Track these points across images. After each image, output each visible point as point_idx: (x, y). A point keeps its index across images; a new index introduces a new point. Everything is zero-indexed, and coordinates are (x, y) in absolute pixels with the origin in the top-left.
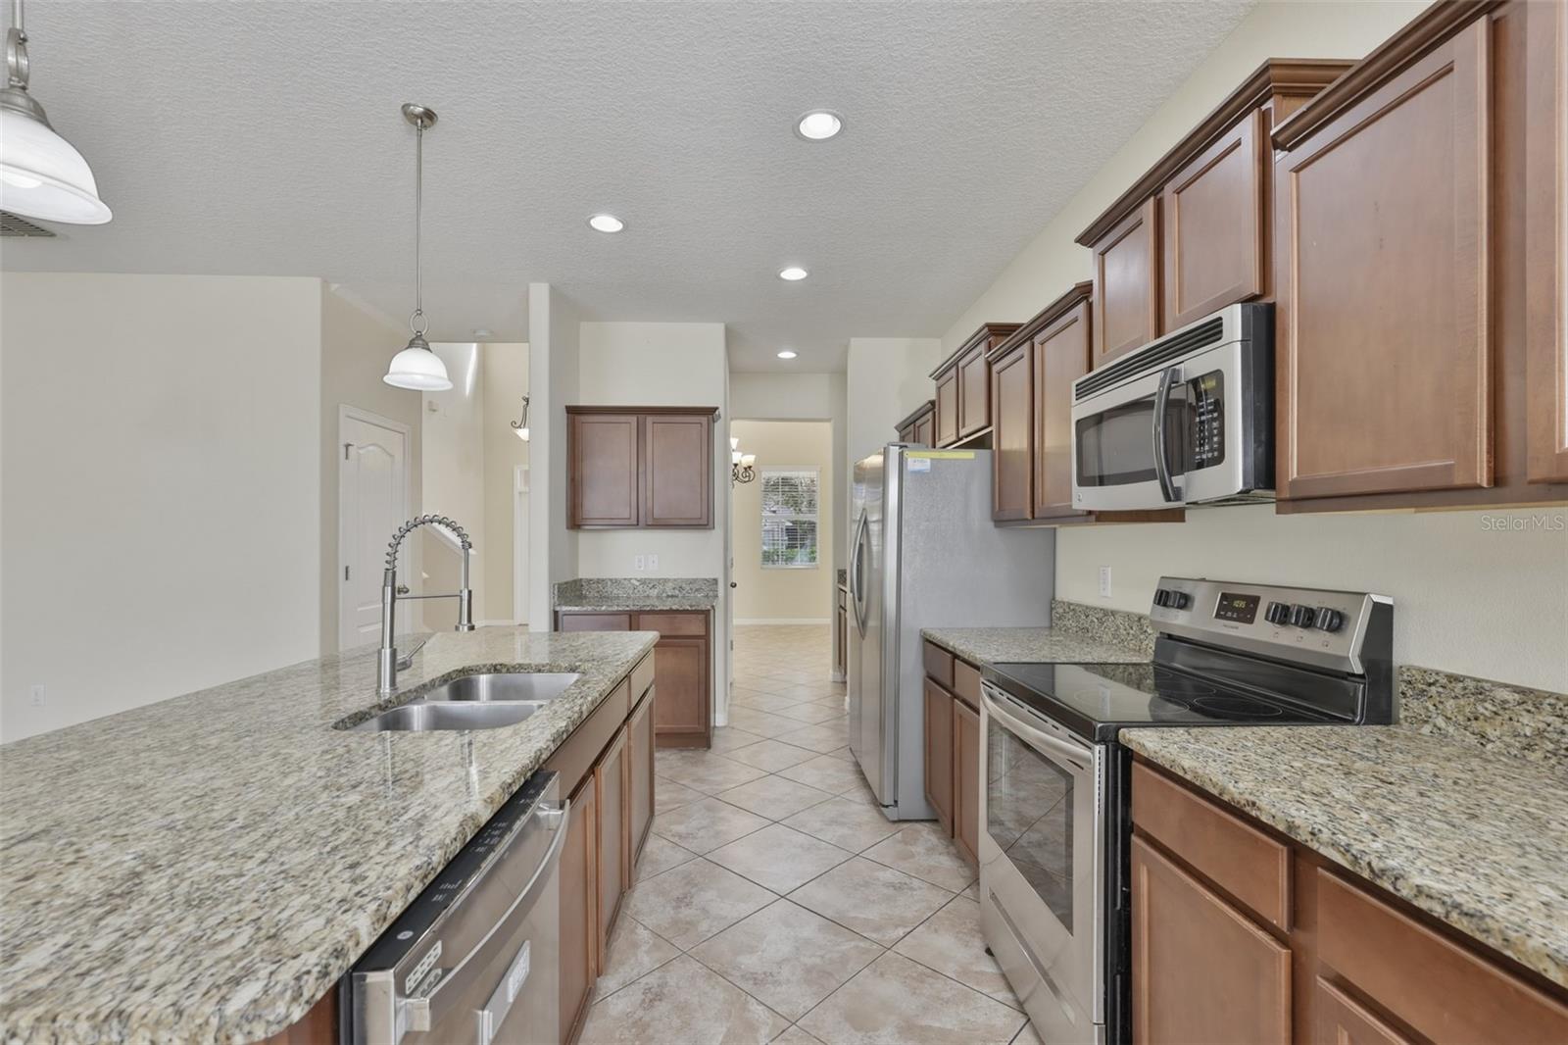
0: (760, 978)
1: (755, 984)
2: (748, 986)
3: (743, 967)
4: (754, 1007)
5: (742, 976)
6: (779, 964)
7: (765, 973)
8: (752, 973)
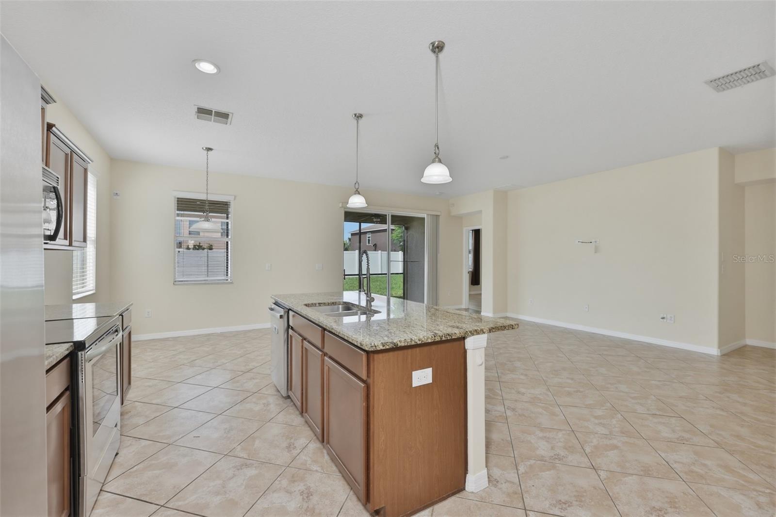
0: (244, 467)
1: (246, 463)
2: (249, 462)
3: (254, 469)
4: (246, 456)
5: (253, 465)
6: (234, 475)
7: (242, 469)
8: (248, 467)
